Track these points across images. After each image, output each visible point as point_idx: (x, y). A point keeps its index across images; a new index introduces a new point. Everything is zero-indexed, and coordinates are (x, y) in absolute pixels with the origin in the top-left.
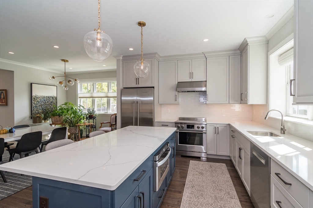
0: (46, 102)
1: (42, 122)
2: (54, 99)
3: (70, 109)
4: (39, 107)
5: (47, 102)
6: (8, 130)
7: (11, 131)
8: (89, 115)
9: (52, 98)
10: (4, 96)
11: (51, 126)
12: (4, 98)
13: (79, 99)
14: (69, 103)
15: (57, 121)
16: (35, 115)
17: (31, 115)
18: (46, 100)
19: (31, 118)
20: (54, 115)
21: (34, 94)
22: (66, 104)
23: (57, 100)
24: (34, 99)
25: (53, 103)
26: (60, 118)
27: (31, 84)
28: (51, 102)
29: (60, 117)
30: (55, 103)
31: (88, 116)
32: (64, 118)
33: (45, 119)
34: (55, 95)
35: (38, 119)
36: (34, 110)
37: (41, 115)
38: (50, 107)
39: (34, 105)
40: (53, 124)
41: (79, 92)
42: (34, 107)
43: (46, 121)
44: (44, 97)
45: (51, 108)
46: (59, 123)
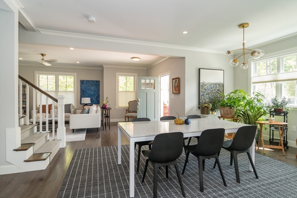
0: (212, 90)
1: (210, 114)
2: (221, 87)
3: (242, 98)
4: (206, 95)
5: (214, 90)
6: (184, 120)
7: (186, 122)
8: (275, 109)
9: (219, 85)
10: (177, 84)
11: (220, 119)
12: (177, 86)
13: (252, 85)
14: (240, 91)
15: (228, 114)
16: (203, 104)
17: (199, 104)
18: (213, 88)
19: (199, 108)
20: (223, 106)
21: (201, 81)
22: (235, 92)
23: (224, 88)
24: (202, 86)
25: (220, 91)
26: (231, 110)
27: (199, 69)
28: (218, 90)
29: (231, 108)
30: (222, 91)
31: (273, 110)
32: (235, 110)
33: (213, 110)
34: (222, 82)
35: (206, 108)
36: (201, 99)
37: (209, 105)
38: (217, 95)
39: (201, 93)
40: (222, 117)
41: (253, 75)
42: (201, 96)
43: (213, 112)
44: (211, 84)
45: (218, 97)
46: (230, 116)
